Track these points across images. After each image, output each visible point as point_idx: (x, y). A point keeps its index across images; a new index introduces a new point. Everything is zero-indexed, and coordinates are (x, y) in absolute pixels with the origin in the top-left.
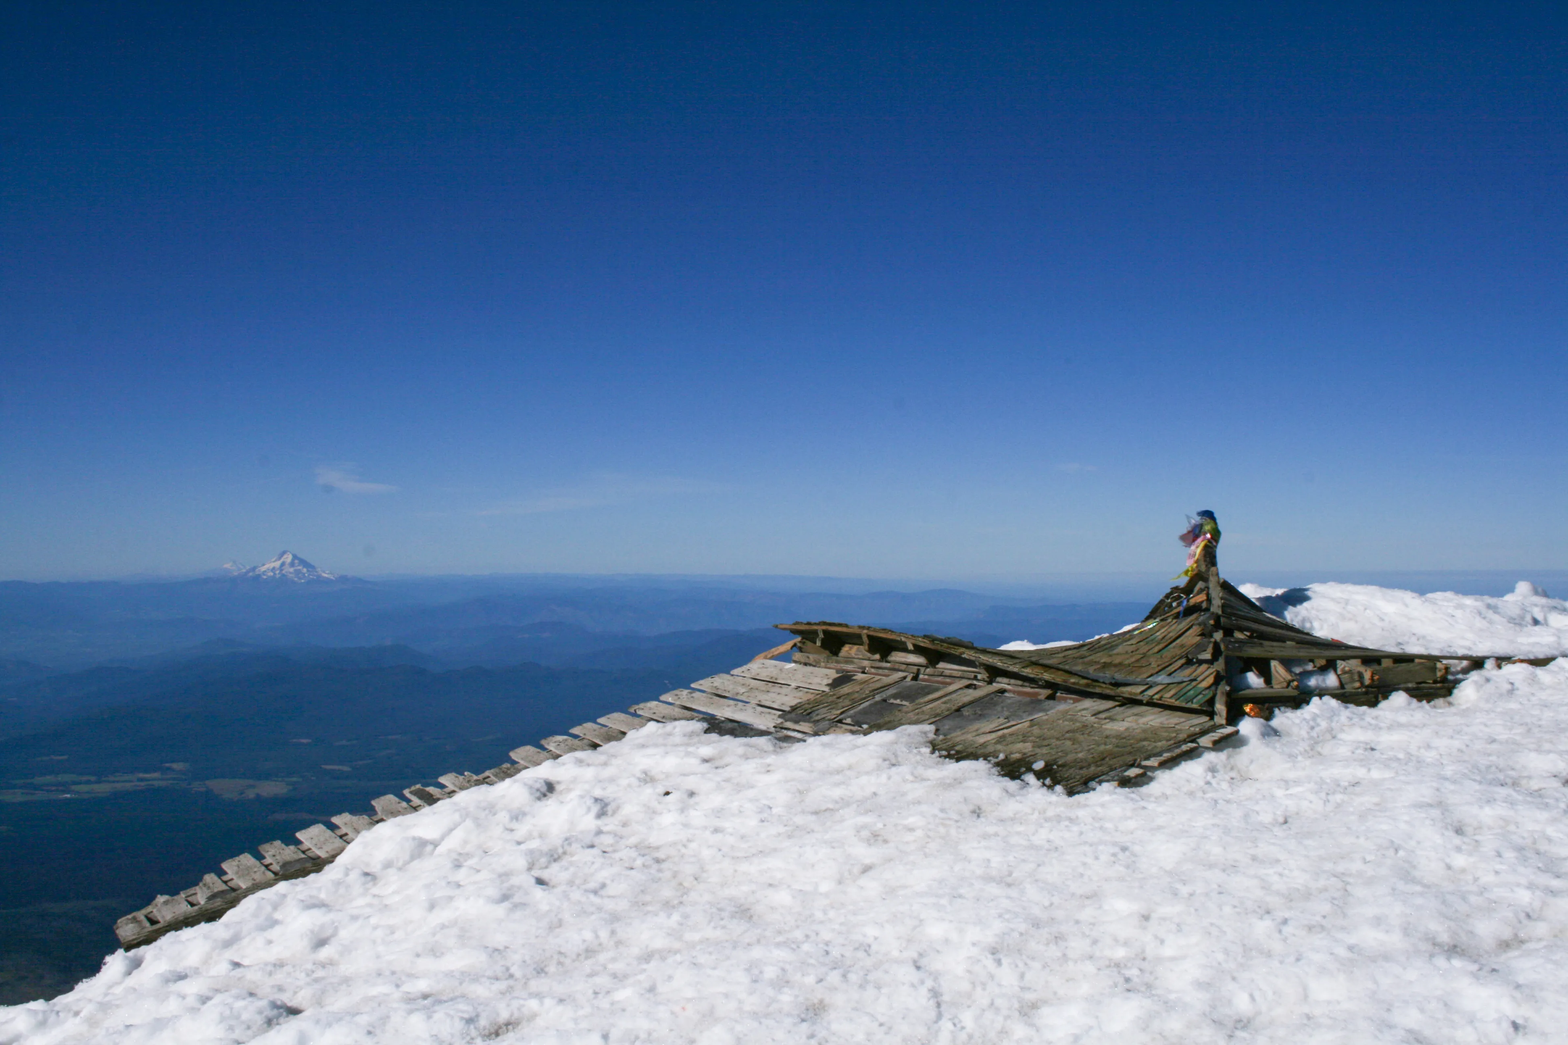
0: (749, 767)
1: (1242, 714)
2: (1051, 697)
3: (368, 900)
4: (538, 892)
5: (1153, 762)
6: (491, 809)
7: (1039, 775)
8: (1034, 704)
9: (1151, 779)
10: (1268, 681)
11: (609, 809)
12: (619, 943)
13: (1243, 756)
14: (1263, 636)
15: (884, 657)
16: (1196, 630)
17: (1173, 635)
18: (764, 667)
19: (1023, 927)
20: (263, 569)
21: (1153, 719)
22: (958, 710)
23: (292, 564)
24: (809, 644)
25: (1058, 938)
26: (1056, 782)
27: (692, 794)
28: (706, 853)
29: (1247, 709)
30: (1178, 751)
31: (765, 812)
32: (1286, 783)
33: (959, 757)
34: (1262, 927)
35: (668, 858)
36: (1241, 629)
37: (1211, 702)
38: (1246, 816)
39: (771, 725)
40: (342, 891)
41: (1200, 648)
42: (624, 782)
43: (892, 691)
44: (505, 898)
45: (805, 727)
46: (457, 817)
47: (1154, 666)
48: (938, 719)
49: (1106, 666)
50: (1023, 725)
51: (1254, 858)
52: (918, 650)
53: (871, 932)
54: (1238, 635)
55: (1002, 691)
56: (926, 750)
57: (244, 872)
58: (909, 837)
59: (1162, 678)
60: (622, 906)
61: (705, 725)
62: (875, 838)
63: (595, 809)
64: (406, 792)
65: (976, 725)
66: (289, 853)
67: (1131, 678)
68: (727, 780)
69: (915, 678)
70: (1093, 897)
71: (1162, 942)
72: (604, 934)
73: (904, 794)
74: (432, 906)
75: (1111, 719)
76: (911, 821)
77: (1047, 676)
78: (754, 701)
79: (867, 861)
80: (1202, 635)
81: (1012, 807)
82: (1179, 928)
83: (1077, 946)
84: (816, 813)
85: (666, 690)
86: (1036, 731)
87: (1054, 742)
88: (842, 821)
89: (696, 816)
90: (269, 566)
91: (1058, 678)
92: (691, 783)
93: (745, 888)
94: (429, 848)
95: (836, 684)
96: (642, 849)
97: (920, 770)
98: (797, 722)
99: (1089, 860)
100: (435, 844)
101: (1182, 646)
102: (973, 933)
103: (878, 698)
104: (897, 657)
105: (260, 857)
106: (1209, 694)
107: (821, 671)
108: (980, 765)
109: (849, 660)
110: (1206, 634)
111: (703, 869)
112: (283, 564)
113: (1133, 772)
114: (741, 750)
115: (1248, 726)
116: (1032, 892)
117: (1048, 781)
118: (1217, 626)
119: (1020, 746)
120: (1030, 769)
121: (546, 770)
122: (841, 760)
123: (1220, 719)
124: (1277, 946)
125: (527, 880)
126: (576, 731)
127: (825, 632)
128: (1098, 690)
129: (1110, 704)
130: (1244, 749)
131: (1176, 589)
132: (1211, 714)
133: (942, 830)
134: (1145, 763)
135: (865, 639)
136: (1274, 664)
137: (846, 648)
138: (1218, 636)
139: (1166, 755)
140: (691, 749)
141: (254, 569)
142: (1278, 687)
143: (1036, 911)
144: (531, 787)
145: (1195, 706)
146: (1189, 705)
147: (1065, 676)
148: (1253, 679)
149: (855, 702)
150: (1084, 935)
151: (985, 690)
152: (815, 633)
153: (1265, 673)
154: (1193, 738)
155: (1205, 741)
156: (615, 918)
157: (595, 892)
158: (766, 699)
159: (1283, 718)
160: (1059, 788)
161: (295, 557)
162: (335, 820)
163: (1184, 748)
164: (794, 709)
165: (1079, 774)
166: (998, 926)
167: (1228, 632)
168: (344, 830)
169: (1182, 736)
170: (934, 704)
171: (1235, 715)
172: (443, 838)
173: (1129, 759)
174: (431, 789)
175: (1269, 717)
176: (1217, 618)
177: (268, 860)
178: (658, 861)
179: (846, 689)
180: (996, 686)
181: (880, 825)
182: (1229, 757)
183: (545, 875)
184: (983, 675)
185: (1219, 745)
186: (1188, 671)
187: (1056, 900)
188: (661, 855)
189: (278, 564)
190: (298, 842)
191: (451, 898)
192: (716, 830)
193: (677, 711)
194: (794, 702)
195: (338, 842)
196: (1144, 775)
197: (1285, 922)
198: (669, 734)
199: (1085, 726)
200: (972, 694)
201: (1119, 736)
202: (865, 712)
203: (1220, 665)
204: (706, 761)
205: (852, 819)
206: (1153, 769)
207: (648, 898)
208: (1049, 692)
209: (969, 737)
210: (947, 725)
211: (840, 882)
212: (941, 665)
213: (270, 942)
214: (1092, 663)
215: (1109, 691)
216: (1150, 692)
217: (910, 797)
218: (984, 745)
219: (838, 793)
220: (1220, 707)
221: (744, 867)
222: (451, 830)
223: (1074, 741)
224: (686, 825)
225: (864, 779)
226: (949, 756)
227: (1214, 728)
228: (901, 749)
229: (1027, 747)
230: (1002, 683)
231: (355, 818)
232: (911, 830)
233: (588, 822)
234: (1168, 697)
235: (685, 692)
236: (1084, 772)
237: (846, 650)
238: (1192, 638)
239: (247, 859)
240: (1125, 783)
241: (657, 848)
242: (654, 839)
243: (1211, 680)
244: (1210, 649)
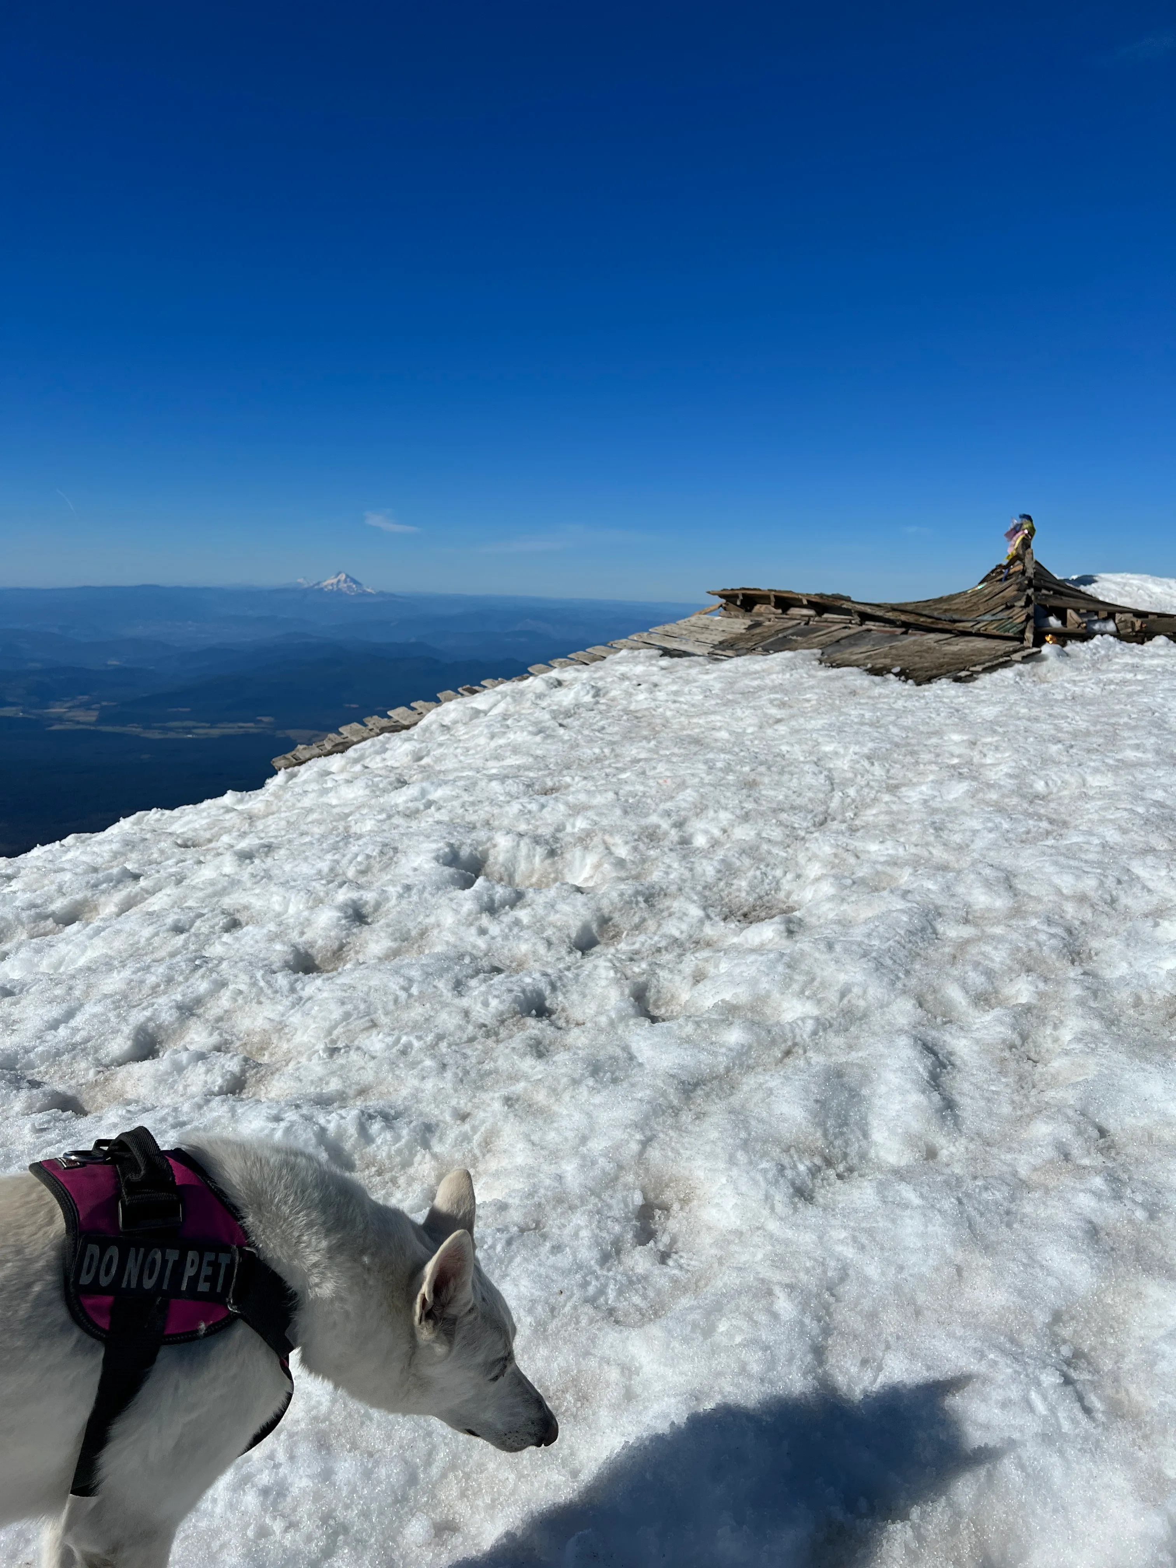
0: (694, 671)
1: (1045, 642)
2: (905, 633)
3: (448, 736)
4: (561, 731)
5: (979, 668)
6: (522, 693)
7: (896, 675)
8: (893, 636)
9: (976, 679)
10: (1064, 623)
11: (601, 693)
12: (616, 756)
13: (1042, 668)
14: (1062, 594)
15: (785, 611)
16: (1014, 587)
17: (997, 591)
18: (700, 619)
19: (888, 746)
20: (325, 583)
21: (979, 643)
22: (838, 641)
23: (345, 581)
24: (731, 605)
25: (912, 753)
26: (907, 679)
27: (656, 685)
28: (669, 714)
29: (1048, 638)
30: (996, 662)
31: (707, 692)
32: (1074, 682)
33: (839, 666)
34: (1054, 749)
35: (644, 716)
36: (1049, 589)
37: (1023, 632)
38: (1045, 695)
39: (706, 652)
40: (427, 735)
41: (1017, 598)
42: (609, 680)
43: (790, 631)
44: (540, 732)
45: (729, 653)
46: (499, 697)
47: (982, 610)
48: (823, 646)
49: (946, 611)
50: (885, 649)
51: (1050, 715)
52: (811, 605)
53: (784, 748)
54: (1044, 591)
55: (869, 630)
56: (816, 663)
57: (355, 732)
58: (807, 705)
59: (988, 617)
60: (617, 738)
61: (661, 652)
62: (783, 705)
63: (592, 692)
64: (460, 690)
65: (850, 650)
66: (385, 722)
67: (964, 618)
68: (680, 678)
69: (807, 624)
70: (937, 733)
71: (985, 755)
72: (607, 751)
73: (802, 684)
74: (493, 736)
75: (949, 644)
76: (808, 696)
77: (903, 618)
78: (693, 639)
79: (779, 717)
80: (1018, 590)
81: (877, 691)
82: (997, 749)
83: (926, 757)
84: (742, 693)
85: (633, 633)
86: (894, 652)
87: (907, 658)
88: (760, 697)
89: (661, 695)
90: (329, 582)
91: (910, 619)
92: (655, 679)
93: (697, 730)
94: (482, 715)
95: (750, 628)
96: (626, 711)
97: (813, 672)
98: (723, 650)
99: (933, 716)
100: (486, 713)
101: (1003, 597)
102: (854, 748)
103: (780, 635)
104: (794, 611)
105: (365, 725)
106: (1022, 627)
107: (740, 621)
108: (855, 670)
109: (760, 614)
110: (1021, 589)
111: (667, 722)
112: (339, 581)
113: (963, 674)
114: (686, 664)
115: (1047, 649)
116: (893, 730)
117: (903, 678)
118: (1030, 585)
119: (883, 660)
120: (889, 672)
121: (555, 674)
122: (757, 667)
123: (1028, 643)
124: (1065, 759)
125: (552, 724)
126: (571, 656)
127: (744, 595)
128: (940, 626)
129: (948, 636)
130: (1044, 663)
131: (1000, 566)
132: (1022, 640)
133: (830, 701)
134: (972, 669)
135: (773, 599)
136: (1069, 612)
137: (757, 607)
138: (1030, 591)
139: (987, 664)
140: (654, 662)
141: (318, 583)
142: (1071, 627)
143: (896, 739)
144: (547, 682)
145: (1010, 634)
146: (1007, 634)
147: (917, 617)
148: (1054, 622)
149: (764, 638)
150: (930, 752)
151: (856, 629)
152: (737, 596)
153: (1062, 616)
154: (1008, 654)
155: (1016, 657)
156: (613, 743)
157: (599, 731)
158: (702, 637)
159: (1073, 647)
160: (910, 681)
161: (347, 576)
162: (413, 705)
163: (1001, 660)
164: (721, 643)
165: (925, 674)
166: (871, 745)
167: (1037, 589)
168: (420, 710)
169: (1000, 653)
170: (819, 638)
171: (1039, 641)
172: (490, 709)
173: (961, 666)
174: (476, 688)
175: (1064, 645)
176: (1030, 580)
177: (370, 727)
178: (637, 718)
179: (758, 630)
180: (864, 627)
181: (786, 699)
182: (1032, 668)
183: (564, 722)
184: (857, 619)
185: (1026, 659)
186: (1008, 612)
187: (910, 735)
188: (639, 715)
189: (335, 581)
190: (390, 717)
191: (505, 733)
192: (675, 702)
193: (640, 645)
194: (721, 639)
195: (417, 717)
196: (971, 676)
197: (1072, 746)
198: (636, 657)
199: (930, 648)
200: (847, 632)
201: (954, 653)
202: (772, 643)
203: (1030, 610)
204: (663, 669)
205: (766, 697)
206: (978, 672)
207: (633, 735)
208: (903, 630)
209: (846, 656)
210: (829, 650)
211: (761, 727)
212: (826, 616)
213: (384, 759)
214: (936, 609)
215: (948, 626)
216: (978, 626)
217: (806, 685)
218: (856, 660)
219: (756, 683)
220: (1029, 635)
221: (695, 720)
222: (495, 705)
223: (921, 657)
224: (655, 700)
225: (774, 676)
226: (832, 667)
227: (1023, 649)
228: (799, 661)
229: (888, 661)
230: (870, 625)
231: (426, 704)
232: (808, 701)
233: (588, 699)
234: (992, 629)
235: (645, 634)
236: (929, 673)
237: (757, 608)
238: (1011, 592)
239: (355, 726)
240: (957, 680)
241: (637, 711)
242: (632, 707)
243: (1023, 618)
244: (1024, 599)
